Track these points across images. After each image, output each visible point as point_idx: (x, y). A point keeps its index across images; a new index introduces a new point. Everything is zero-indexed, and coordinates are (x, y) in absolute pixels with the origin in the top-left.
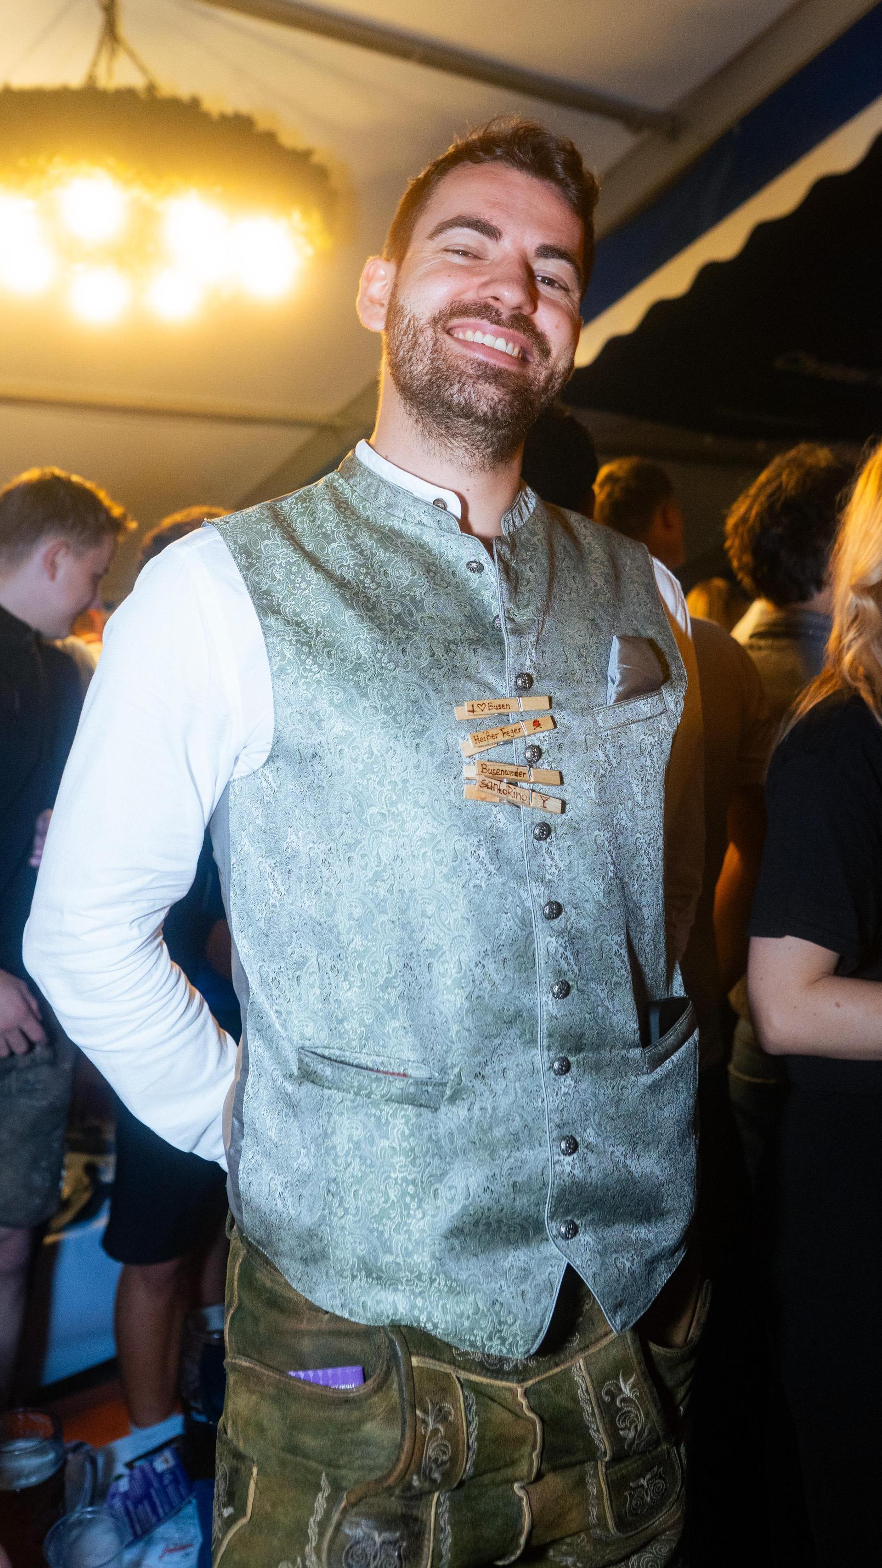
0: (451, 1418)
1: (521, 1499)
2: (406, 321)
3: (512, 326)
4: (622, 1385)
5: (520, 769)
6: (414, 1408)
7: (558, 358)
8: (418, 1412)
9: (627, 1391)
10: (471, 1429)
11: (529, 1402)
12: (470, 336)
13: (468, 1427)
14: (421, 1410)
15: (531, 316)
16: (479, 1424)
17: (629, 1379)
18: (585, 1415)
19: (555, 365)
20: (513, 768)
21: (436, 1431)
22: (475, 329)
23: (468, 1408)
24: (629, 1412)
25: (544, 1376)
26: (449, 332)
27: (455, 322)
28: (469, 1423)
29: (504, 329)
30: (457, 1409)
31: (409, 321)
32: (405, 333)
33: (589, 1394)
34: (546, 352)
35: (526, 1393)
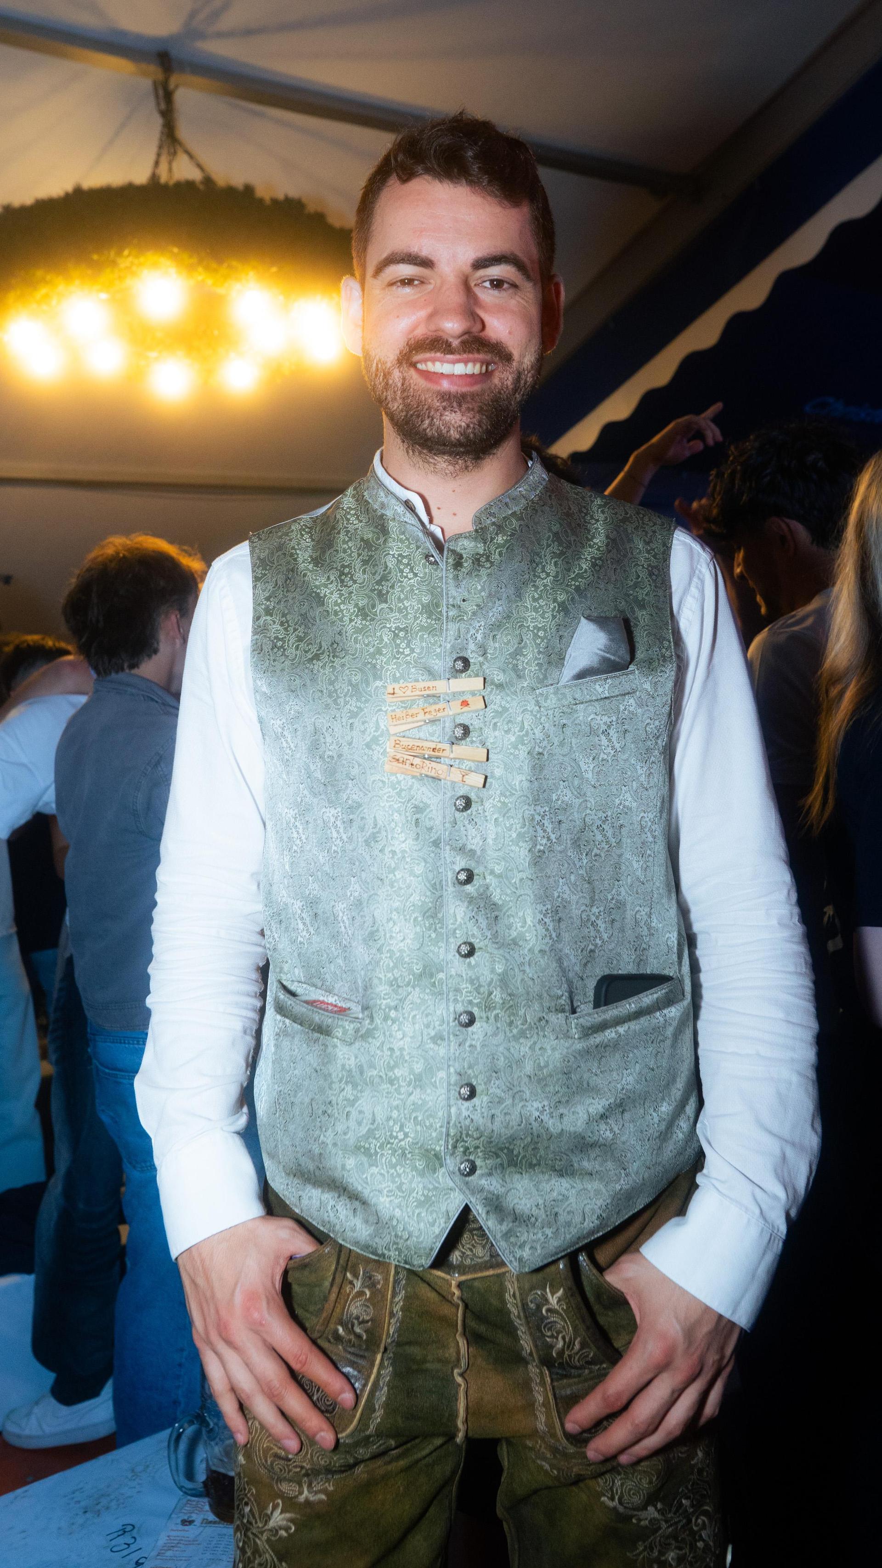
0: (379, 1287)
1: (460, 1385)
2: (374, 365)
3: (465, 352)
4: (549, 1295)
5: (439, 746)
6: (345, 1269)
7: (522, 356)
8: (349, 1275)
9: (553, 1300)
10: (397, 1299)
11: (462, 1294)
12: (431, 367)
13: (393, 1296)
14: (351, 1273)
15: (482, 334)
16: (406, 1297)
17: (557, 1292)
18: (512, 1316)
19: (521, 363)
20: (433, 745)
21: (361, 1294)
22: (433, 360)
23: (396, 1282)
24: (555, 1322)
25: (480, 1275)
26: (414, 365)
27: (416, 358)
28: (394, 1295)
29: (457, 357)
30: (386, 1280)
31: (377, 364)
32: (376, 375)
33: (515, 1299)
34: (505, 357)
35: (460, 1285)
